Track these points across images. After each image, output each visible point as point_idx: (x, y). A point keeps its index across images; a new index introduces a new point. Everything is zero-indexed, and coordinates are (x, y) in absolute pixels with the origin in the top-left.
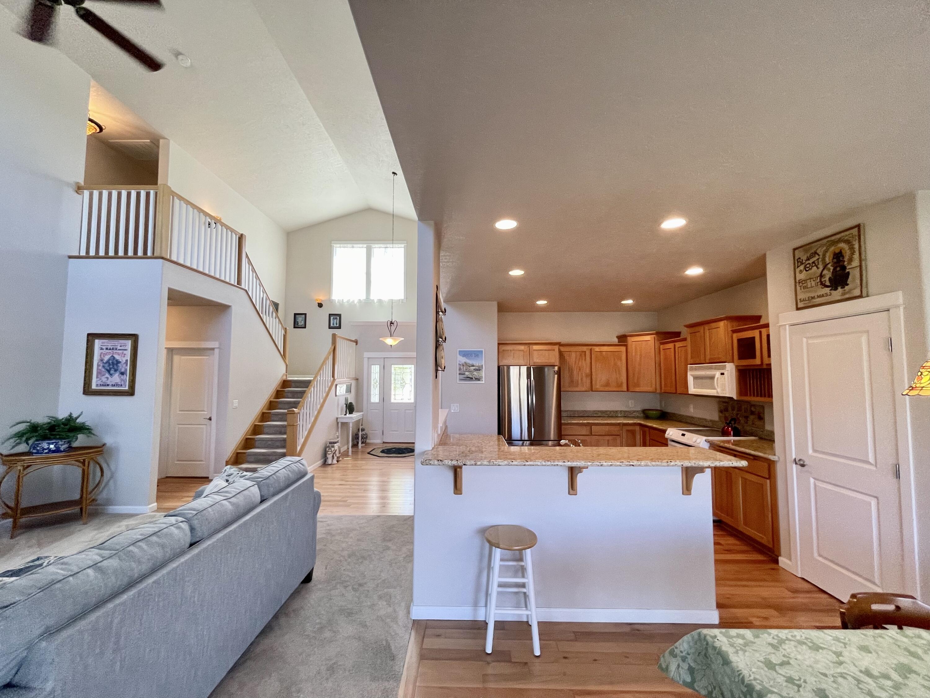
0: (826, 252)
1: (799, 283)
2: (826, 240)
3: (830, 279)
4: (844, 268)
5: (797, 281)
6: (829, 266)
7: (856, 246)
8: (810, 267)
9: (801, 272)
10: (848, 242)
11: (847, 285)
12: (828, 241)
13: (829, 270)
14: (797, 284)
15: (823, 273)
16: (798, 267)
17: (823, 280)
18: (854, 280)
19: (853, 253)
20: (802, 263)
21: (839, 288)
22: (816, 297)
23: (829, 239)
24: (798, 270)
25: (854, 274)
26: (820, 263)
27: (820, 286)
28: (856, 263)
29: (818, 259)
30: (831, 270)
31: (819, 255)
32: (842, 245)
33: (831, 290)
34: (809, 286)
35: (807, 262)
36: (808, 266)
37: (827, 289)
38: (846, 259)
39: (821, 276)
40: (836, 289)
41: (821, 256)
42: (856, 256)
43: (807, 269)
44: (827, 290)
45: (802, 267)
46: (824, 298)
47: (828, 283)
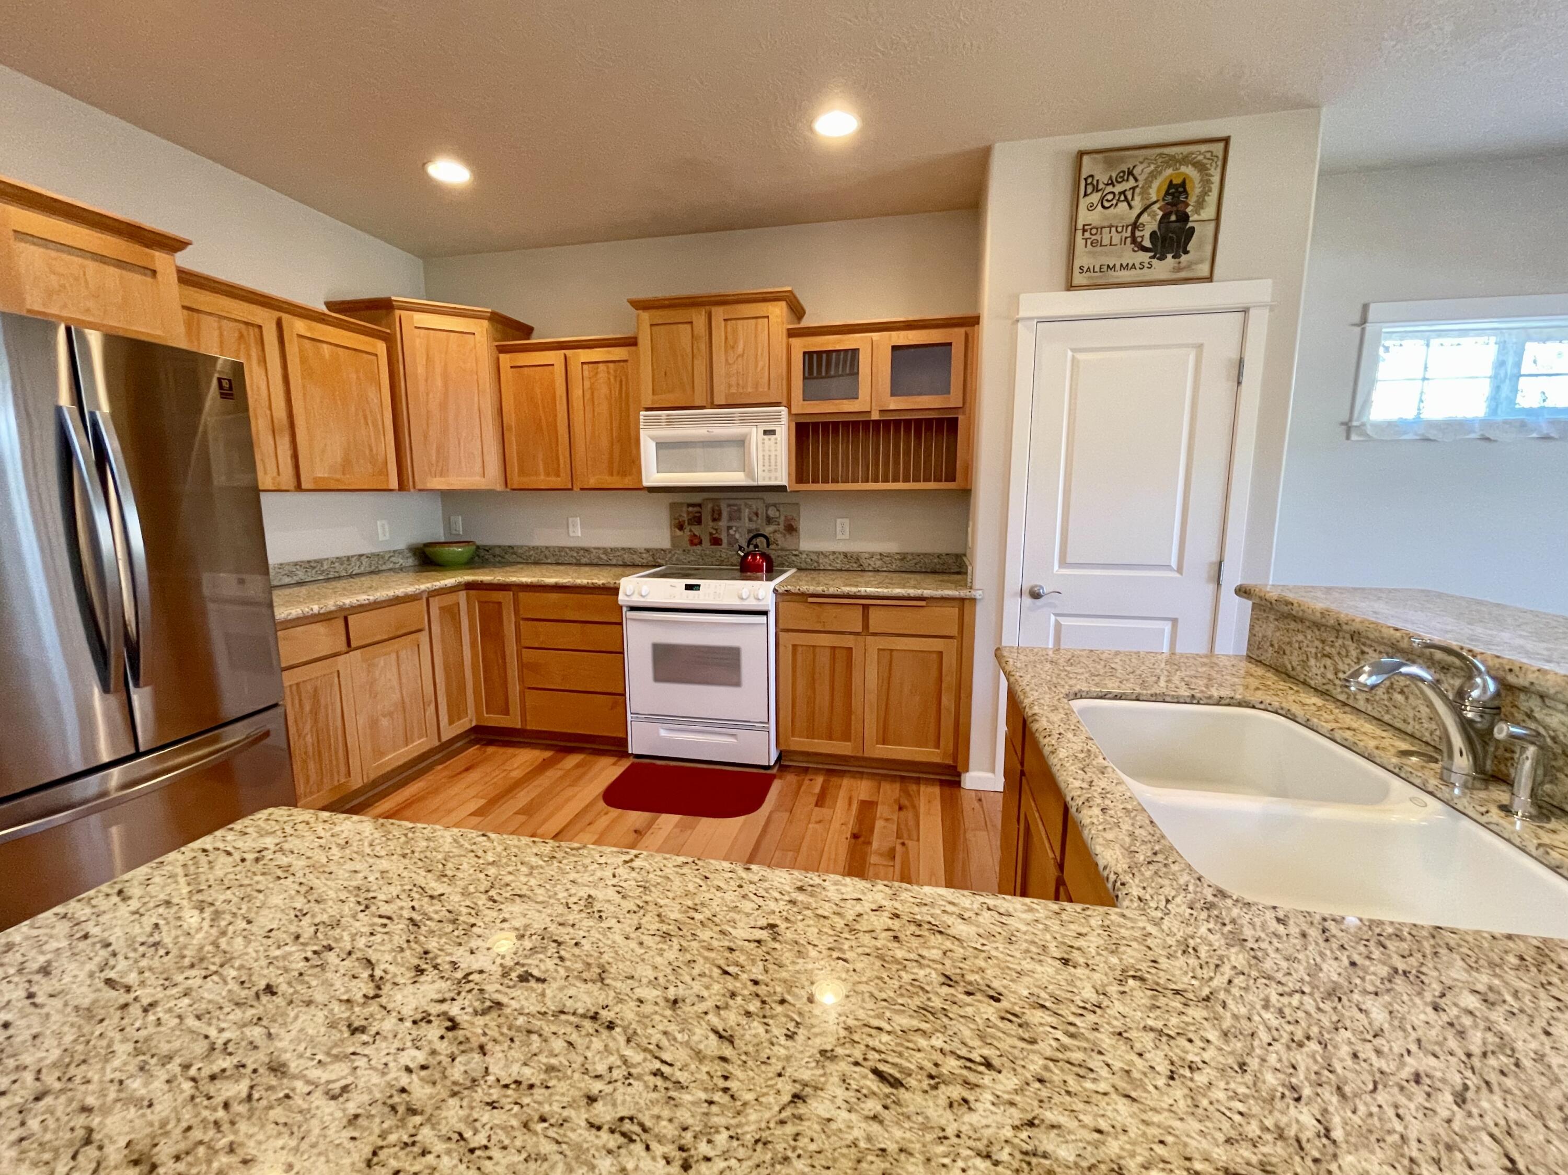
0: (1153, 176)
1: (1084, 231)
2: (1158, 151)
3: (1153, 235)
4: (1184, 218)
5: (1080, 226)
6: (1155, 207)
7: (1216, 179)
8: (1114, 202)
9: (1091, 207)
10: (1201, 167)
11: (1186, 252)
12: (1160, 155)
13: (1154, 216)
14: (1079, 233)
15: (1141, 221)
16: (1086, 195)
17: (1138, 234)
18: (1200, 246)
19: (1205, 193)
20: (1096, 189)
21: (1169, 256)
22: (1118, 267)
23: (1167, 151)
24: (1084, 203)
25: (1203, 232)
26: (1137, 198)
27: (1129, 245)
28: (1208, 212)
29: (1133, 189)
30: (1159, 218)
31: (1136, 180)
32: (1189, 171)
33: (1153, 257)
34: (1106, 241)
35: (1110, 189)
36: (1110, 197)
37: (1141, 253)
38: (1192, 200)
39: (1135, 226)
40: (1162, 258)
41: (1141, 184)
42: (1212, 198)
43: (1106, 204)
44: (1145, 257)
45: (1095, 198)
46: (1133, 272)
47: (1147, 243)
